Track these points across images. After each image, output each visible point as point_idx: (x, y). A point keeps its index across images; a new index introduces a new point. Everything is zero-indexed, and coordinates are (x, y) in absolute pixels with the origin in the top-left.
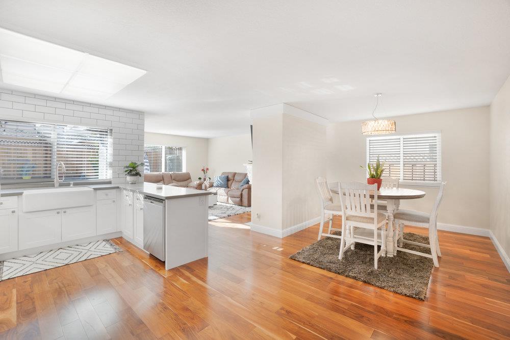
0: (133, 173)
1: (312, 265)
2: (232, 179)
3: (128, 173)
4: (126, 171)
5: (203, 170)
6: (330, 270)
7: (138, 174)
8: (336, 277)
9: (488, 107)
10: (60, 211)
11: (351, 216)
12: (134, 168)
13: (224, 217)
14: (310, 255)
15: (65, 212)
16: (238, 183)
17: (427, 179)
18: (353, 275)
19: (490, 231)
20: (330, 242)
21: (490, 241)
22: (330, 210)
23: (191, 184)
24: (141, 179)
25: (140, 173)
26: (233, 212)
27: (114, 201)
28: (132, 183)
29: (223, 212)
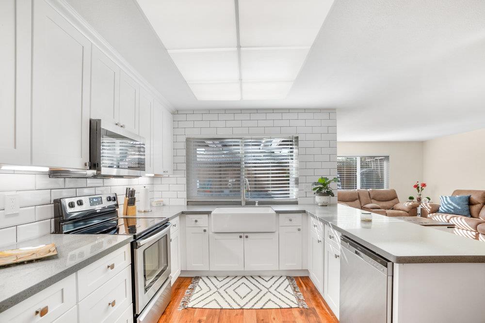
0: (323, 191)
3: (318, 192)
4: (314, 189)
5: (416, 186)
7: (329, 193)
10: (242, 235)
12: (324, 185)
15: (247, 237)
23: (399, 206)
24: (334, 199)
25: (333, 191)
27: (299, 230)
28: (322, 206)
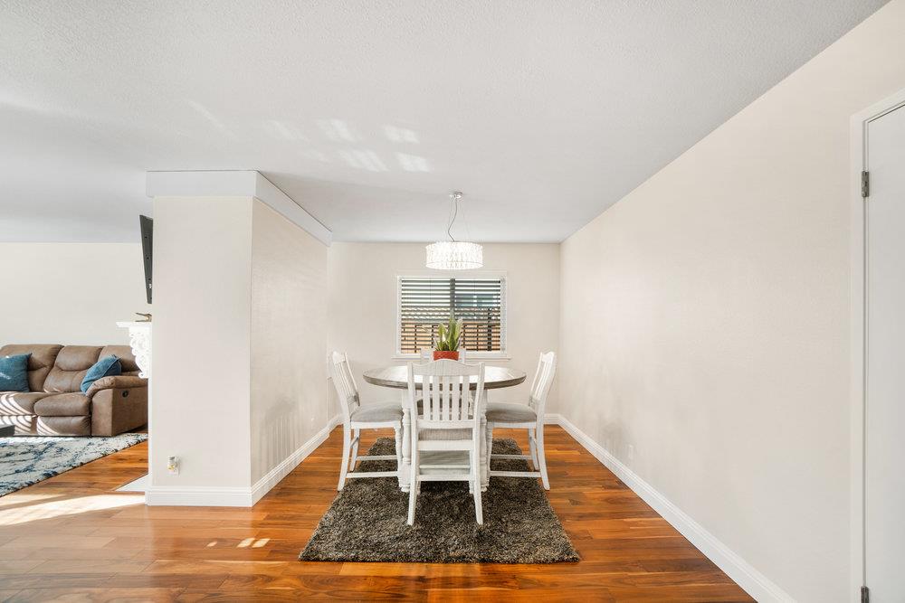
1: (364, 561)
2: (47, 363)
6: (407, 559)
8: (429, 571)
9: (558, 245)
11: (427, 430)
13: (30, 484)
14: (345, 534)
16: (69, 374)
17: (482, 347)
18: (457, 553)
19: (559, 415)
20: (366, 488)
21: (559, 430)
22: (365, 421)
26: (64, 459)
29: (22, 466)
